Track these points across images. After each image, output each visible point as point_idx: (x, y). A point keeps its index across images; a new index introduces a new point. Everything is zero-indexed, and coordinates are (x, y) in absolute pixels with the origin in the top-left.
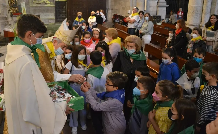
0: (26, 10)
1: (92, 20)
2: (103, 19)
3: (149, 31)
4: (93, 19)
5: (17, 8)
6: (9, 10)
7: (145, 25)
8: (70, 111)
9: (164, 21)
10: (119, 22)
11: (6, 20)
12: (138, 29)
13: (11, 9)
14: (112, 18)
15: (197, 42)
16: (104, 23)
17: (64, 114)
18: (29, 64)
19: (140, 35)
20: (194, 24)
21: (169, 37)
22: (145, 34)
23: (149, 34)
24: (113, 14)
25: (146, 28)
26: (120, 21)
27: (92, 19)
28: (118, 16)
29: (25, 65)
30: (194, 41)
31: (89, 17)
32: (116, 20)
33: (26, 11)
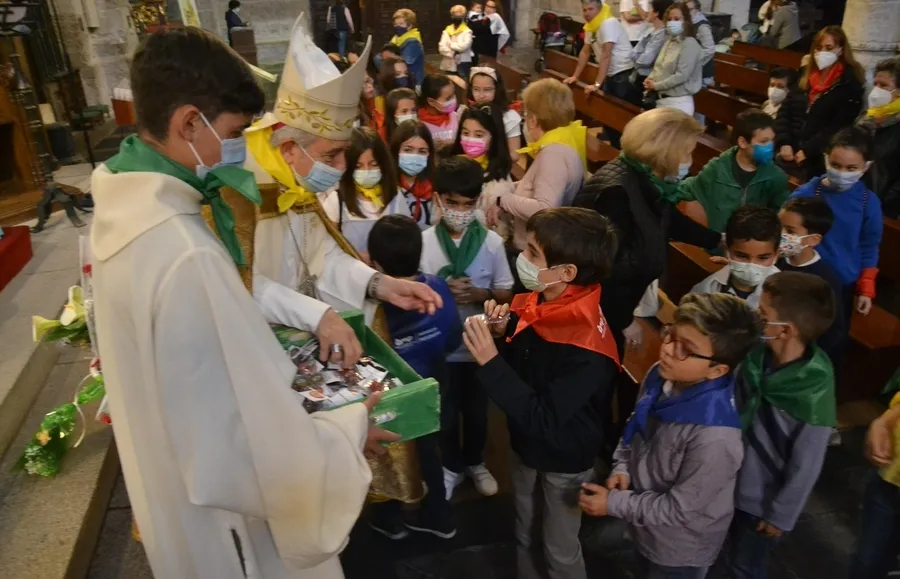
0: (198, 8)
1: (456, 40)
2: (497, 36)
3: (685, 80)
4: (460, 37)
5: (161, 3)
6: (128, 14)
7: (668, 56)
8: (380, 441)
9: (740, 36)
10: (562, 44)
11: (122, 56)
12: (642, 72)
13: (139, 8)
14: (534, 31)
15: (891, 122)
16: (502, 50)
17: (358, 459)
18: (190, 259)
19: (648, 96)
20: (871, 45)
21: (770, 101)
22: (671, 93)
23: (685, 93)
24: (538, 13)
25: (673, 69)
26: (567, 42)
27: (456, 35)
28: (559, 21)
29: (174, 267)
30: (878, 119)
31: (444, 29)
32: (552, 35)
33: (199, 14)
